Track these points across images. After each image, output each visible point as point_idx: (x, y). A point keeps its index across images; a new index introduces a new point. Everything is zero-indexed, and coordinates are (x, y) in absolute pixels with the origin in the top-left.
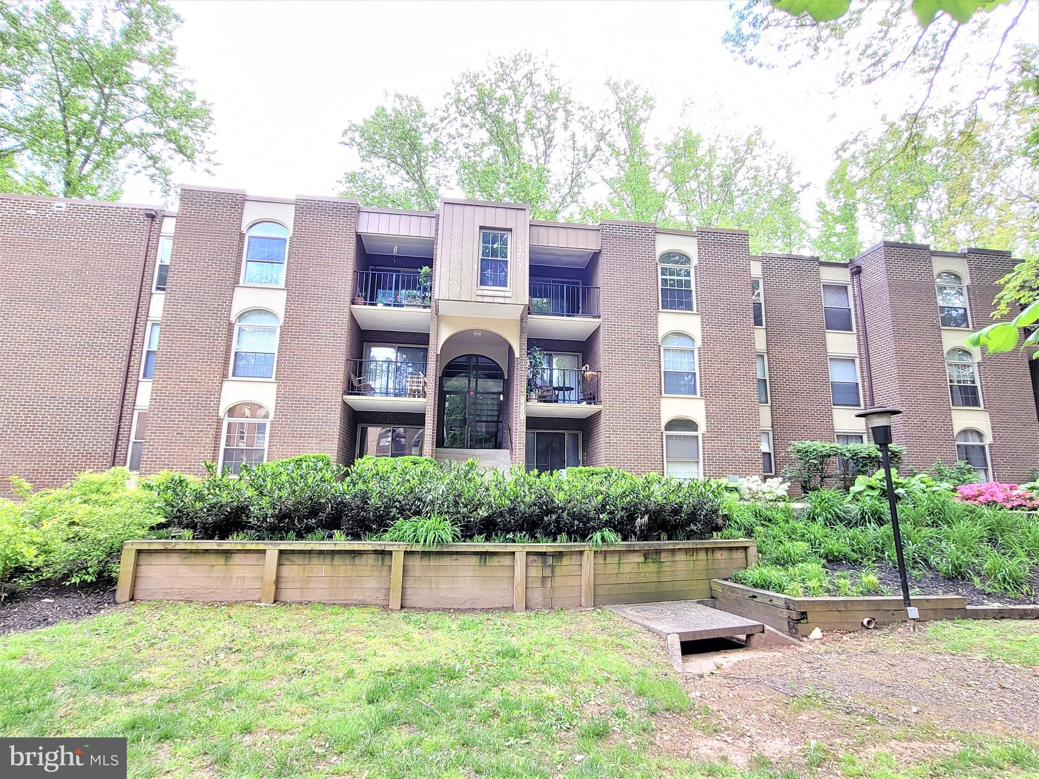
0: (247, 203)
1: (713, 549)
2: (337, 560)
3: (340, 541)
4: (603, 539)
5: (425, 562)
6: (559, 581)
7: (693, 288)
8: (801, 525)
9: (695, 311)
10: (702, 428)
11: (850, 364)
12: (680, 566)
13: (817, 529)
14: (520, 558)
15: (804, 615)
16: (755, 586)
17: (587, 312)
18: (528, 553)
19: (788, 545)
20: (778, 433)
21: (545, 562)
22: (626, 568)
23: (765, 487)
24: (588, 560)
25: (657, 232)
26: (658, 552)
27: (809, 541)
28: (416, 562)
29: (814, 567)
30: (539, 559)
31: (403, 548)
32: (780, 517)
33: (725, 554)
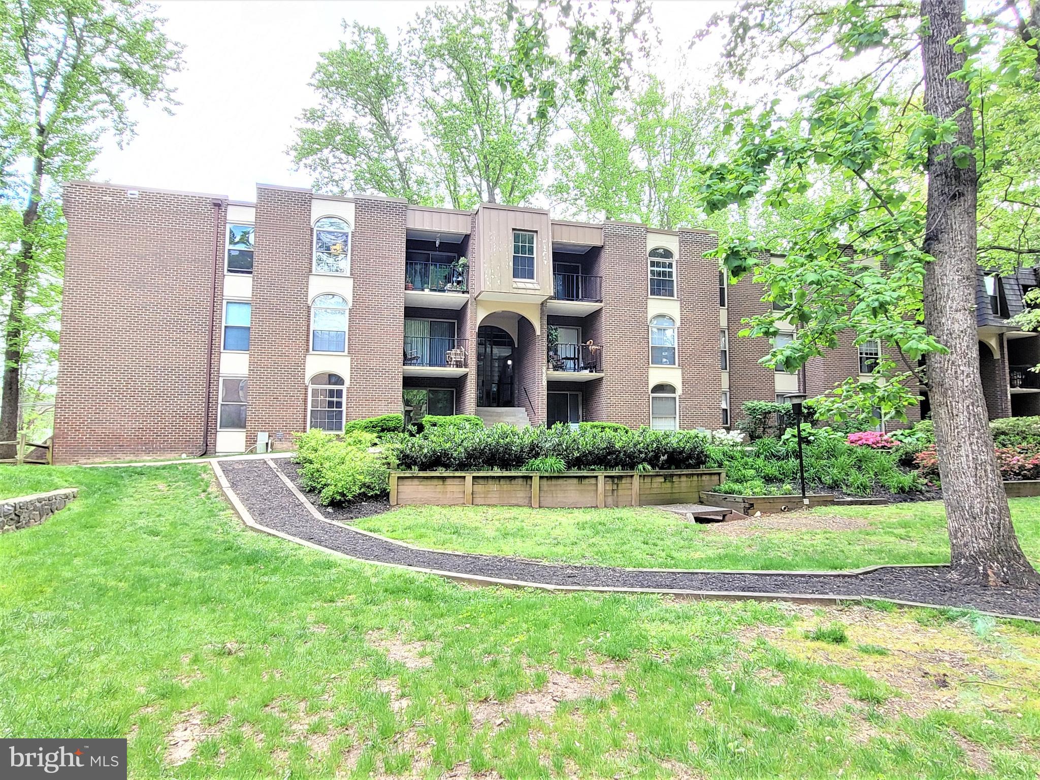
0: (313, 200)
1: (701, 475)
2: (502, 481)
3: (497, 472)
4: (644, 469)
5: (549, 482)
6: (620, 492)
7: (674, 278)
8: (751, 460)
9: (675, 298)
10: (679, 391)
11: (790, 338)
12: (683, 484)
13: (760, 462)
14: (601, 479)
15: (752, 505)
16: (726, 493)
17: (587, 296)
18: (606, 477)
19: (743, 471)
20: (733, 393)
21: (613, 481)
22: (655, 485)
23: (729, 436)
24: (636, 480)
25: (648, 231)
26: (672, 476)
27: (755, 469)
28: (544, 482)
29: (758, 483)
30: (610, 480)
31: (538, 474)
32: (738, 455)
33: (708, 477)
